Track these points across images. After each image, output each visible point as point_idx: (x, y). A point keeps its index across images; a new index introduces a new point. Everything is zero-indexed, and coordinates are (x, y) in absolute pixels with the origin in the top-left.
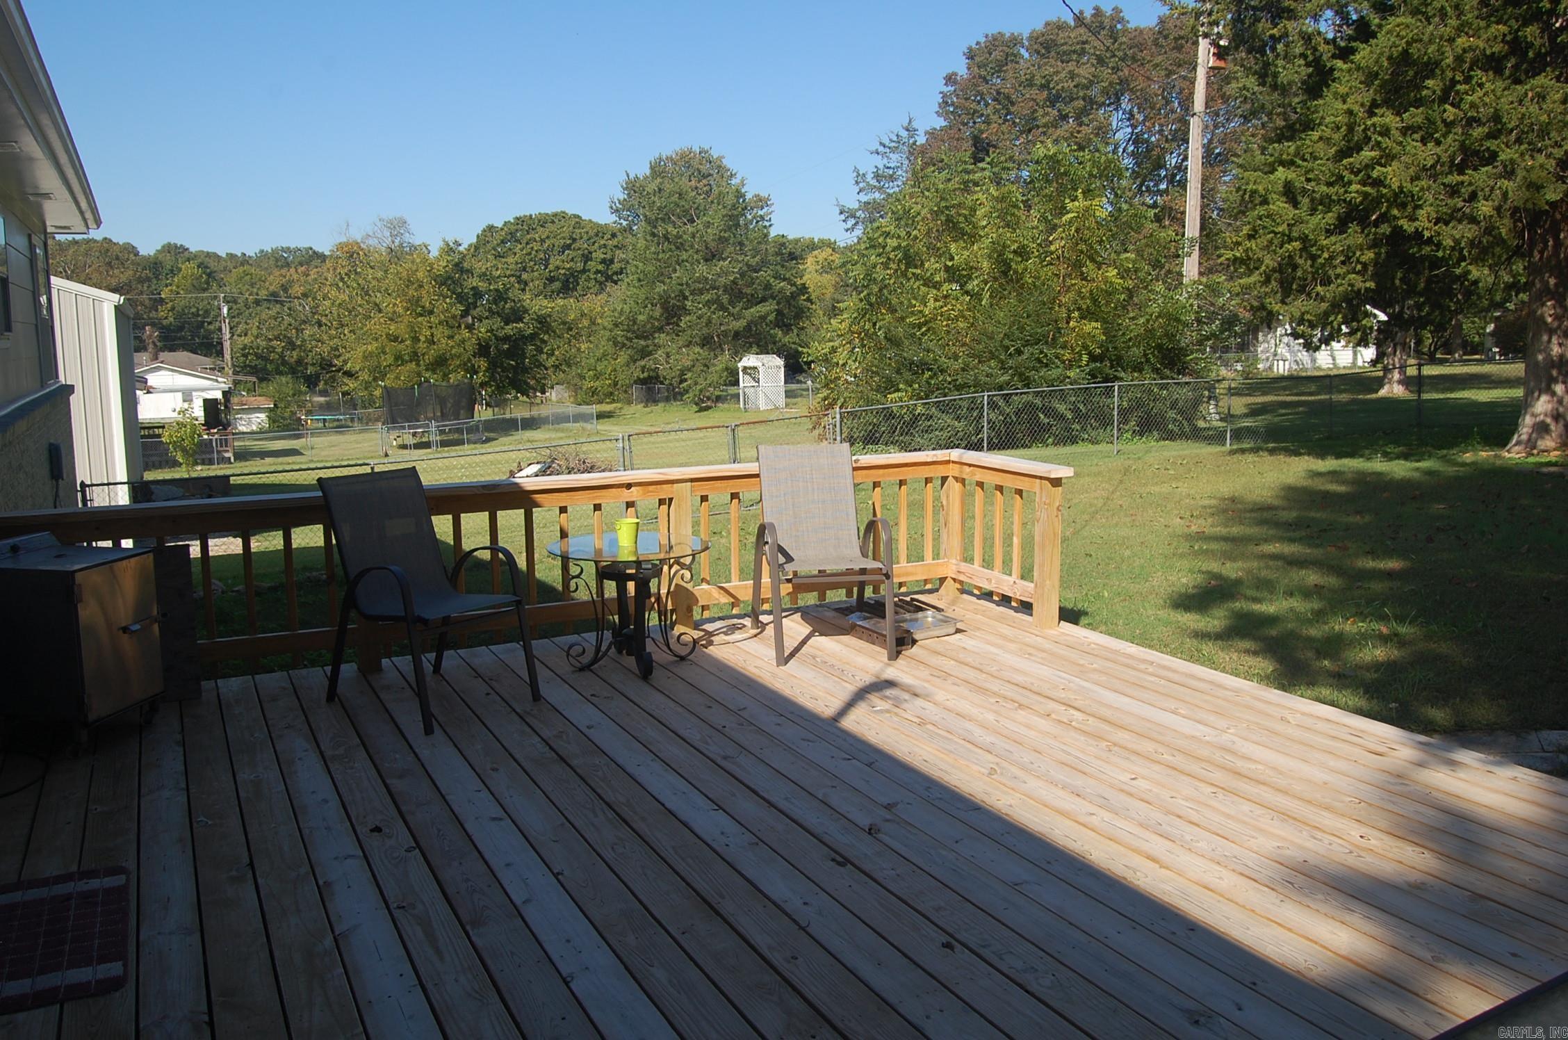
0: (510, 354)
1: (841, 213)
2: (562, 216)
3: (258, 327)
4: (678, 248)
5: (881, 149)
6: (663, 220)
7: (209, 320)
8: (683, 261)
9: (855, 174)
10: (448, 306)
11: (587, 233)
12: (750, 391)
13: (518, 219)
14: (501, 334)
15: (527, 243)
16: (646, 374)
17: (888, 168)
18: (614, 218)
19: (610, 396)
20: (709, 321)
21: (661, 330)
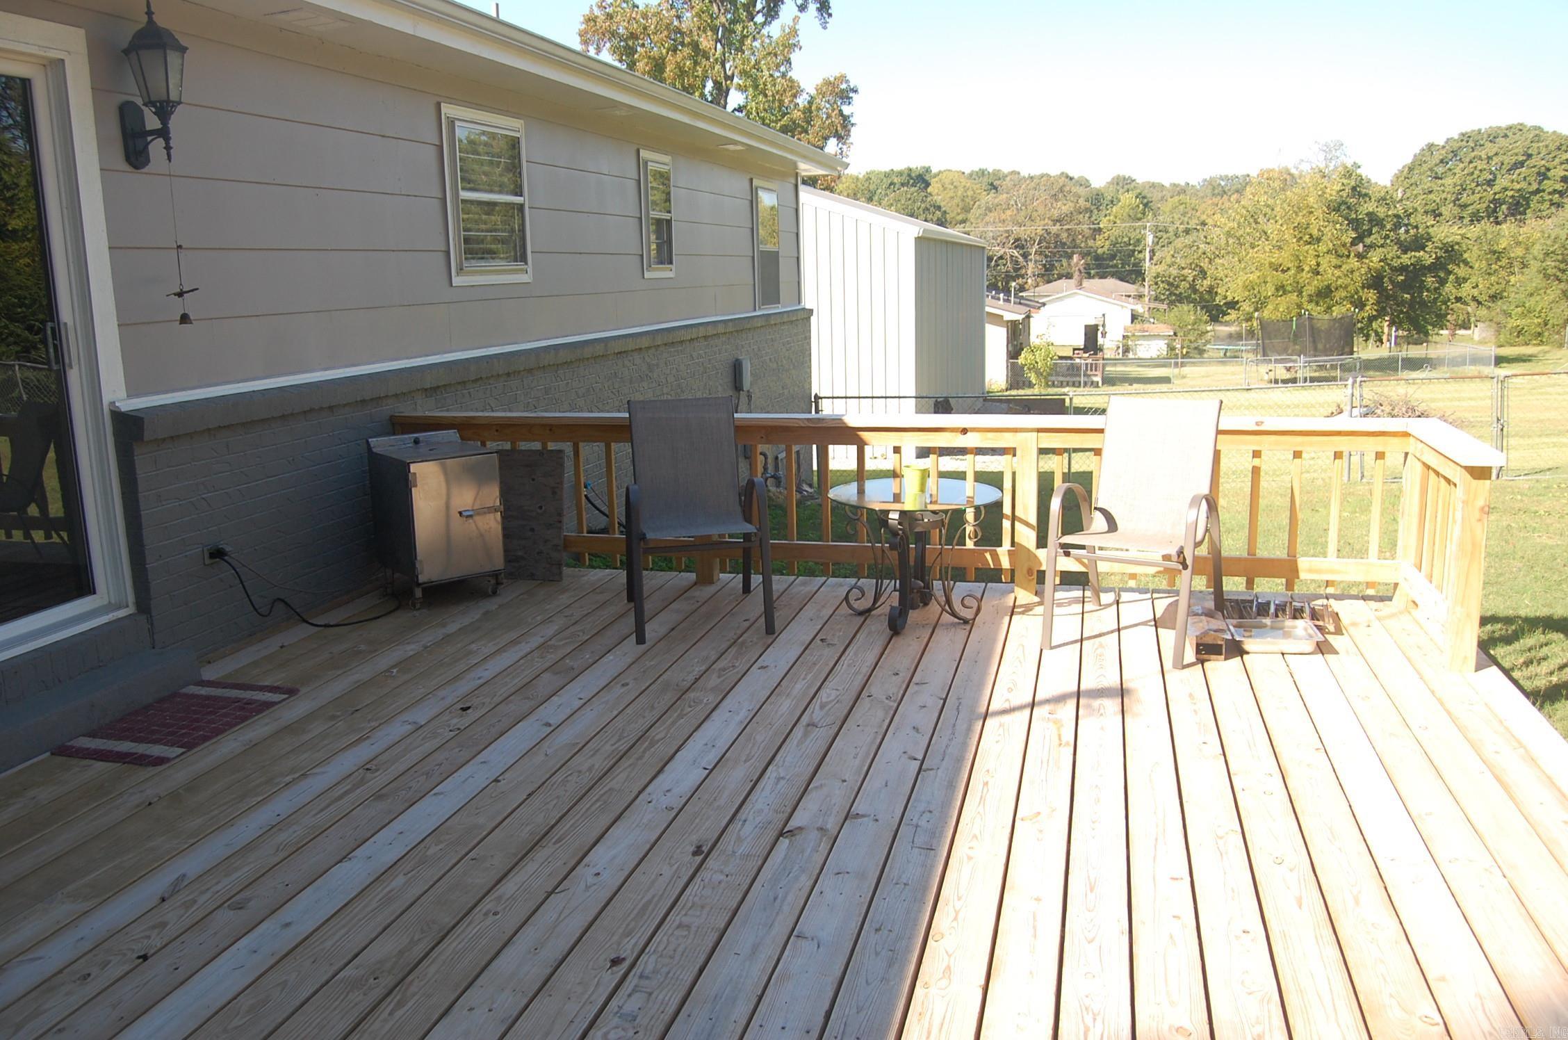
0: (1404, 287)
2: (1520, 128)
3: (1173, 256)
7: (1140, 249)
10: (1336, 232)
13: (1463, 135)
14: (1396, 263)
15: (1471, 162)
19: (1537, 337)
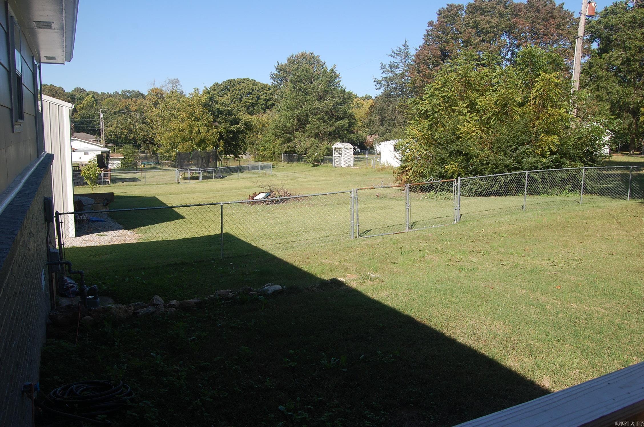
0: (233, 139)
1: (375, 82)
2: (248, 80)
4: (305, 94)
5: (393, 54)
6: (299, 82)
8: (308, 100)
9: (381, 65)
10: (208, 117)
11: (258, 87)
12: (338, 159)
13: (229, 80)
14: (230, 129)
15: (233, 91)
16: (289, 150)
17: (395, 63)
18: (272, 81)
19: (270, 158)
20: (319, 127)
21: (296, 130)
